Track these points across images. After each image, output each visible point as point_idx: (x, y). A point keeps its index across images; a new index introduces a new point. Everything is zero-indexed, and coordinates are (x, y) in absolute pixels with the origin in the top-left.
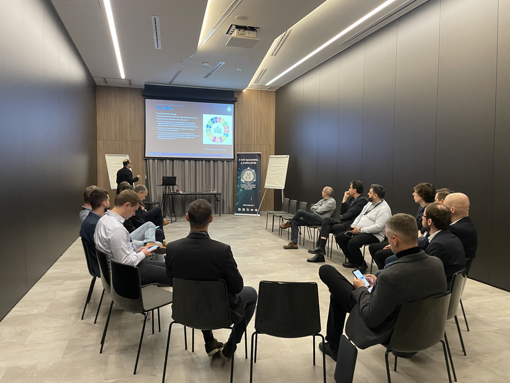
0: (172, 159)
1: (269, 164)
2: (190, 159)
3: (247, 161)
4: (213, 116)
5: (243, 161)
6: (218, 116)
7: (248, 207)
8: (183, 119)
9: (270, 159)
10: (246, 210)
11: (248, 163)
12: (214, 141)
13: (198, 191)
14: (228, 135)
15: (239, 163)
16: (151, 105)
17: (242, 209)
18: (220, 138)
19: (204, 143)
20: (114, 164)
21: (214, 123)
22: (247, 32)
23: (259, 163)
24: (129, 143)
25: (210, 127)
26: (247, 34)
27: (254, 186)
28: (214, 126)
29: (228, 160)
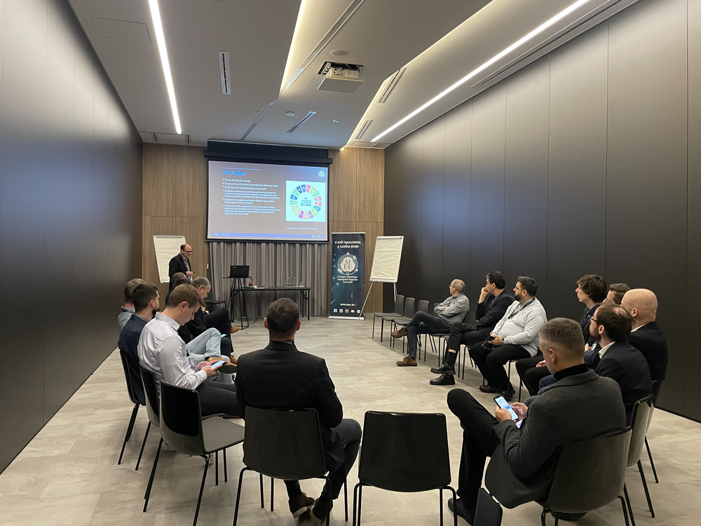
0: (244, 242)
1: (376, 248)
2: (267, 242)
3: (346, 244)
4: (300, 183)
5: (340, 245)
6: (306, 183)
7: (348, 307)
8: (260, 187)
9: (377, 241)
10: (344, 311)
11: (347, 246)
12: (301, 216)
13: (278, 285)
14: (319, 208)
15: (334, 247)
16: (217, 169)
17: (338, 311)
18: (310, 212)
19: (288, 219)
20: (166, 249)
21: (301, 192)
22: (346, 72)
23: (362, 247)
24: (186, 220)
25: (296, 198)
26: (346, 75)
27: (355, 278)
28: (301, 197)
29: (320, 243)
